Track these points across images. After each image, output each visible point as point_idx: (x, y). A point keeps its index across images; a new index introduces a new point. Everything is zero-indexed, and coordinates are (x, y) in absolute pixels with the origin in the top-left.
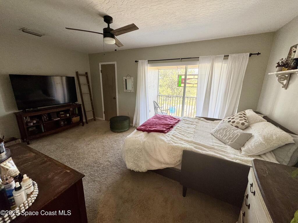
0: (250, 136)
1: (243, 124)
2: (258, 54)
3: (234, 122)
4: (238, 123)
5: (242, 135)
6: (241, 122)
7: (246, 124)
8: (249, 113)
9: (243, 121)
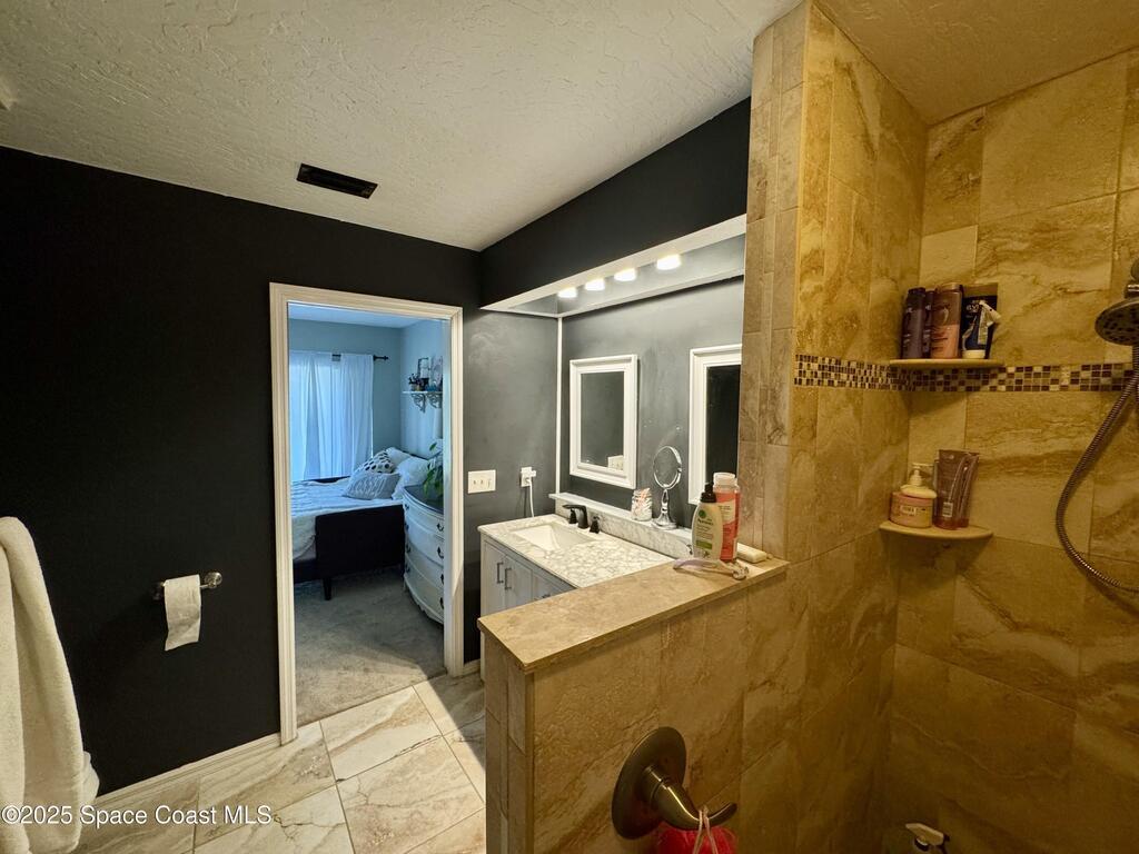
0: (398, 477)
1: (387, 466)
2: (385, 358)
3: (374, 468)
4: (380, 467)
5: (389, 478)
6: (384, 464)
7: (391, 465)
8: (392, 452)
9: (387, 462)
